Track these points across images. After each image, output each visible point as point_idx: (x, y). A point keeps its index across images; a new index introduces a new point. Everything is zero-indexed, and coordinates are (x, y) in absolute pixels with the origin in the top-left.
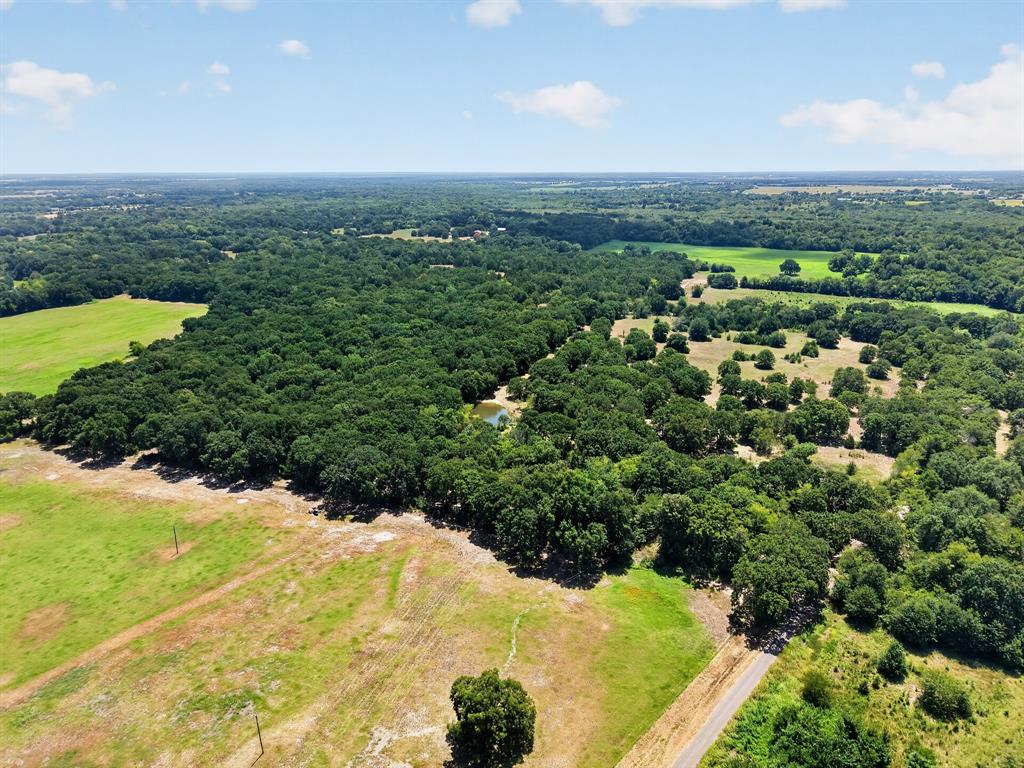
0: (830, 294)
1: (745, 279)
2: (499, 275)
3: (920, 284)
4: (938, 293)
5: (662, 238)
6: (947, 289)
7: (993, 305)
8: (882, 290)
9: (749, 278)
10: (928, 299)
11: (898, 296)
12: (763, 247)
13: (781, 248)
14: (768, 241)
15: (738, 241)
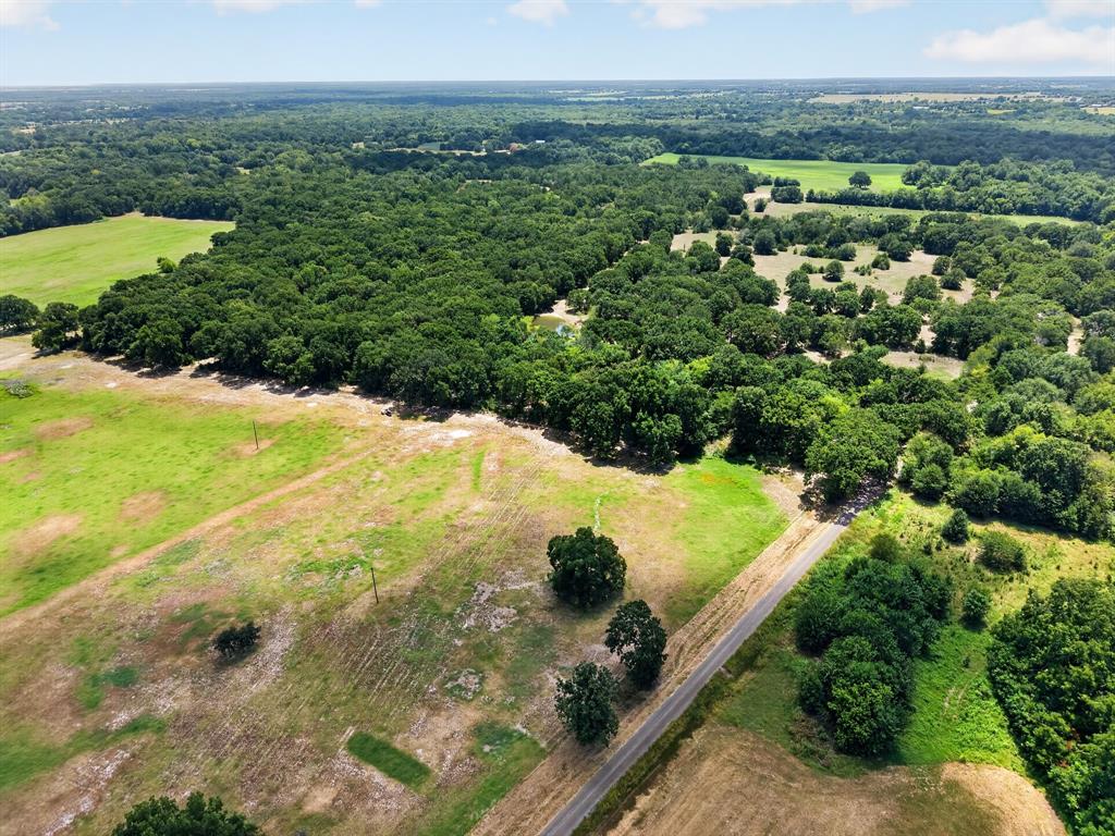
1: (811, 192)
2: (544, 189)
3: (1000, 196)
4: (1018, 206)
5: (719, 151)
6: (1028, 200)
7: (1076, 217)
8: (958, 202)
9: (817, 191)
10: (1007, 212)
11: (976, 209)
12: (831, 159)
13: (851, 162)
14: (835, 153)
15: (804, 152)
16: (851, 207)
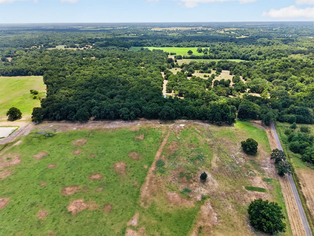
0: (205, 59)
1: (184, 56)
2: (118, 59)
3: (225, 55)
4: (230, 57)
6: (231, 56)
7: (242, 59)
8: (217, 57)
9: (185, 56)
10: (228, 59)
11: (221, 58)
12: (175, 47)
13: (180, 47)
14: (176, 45)
15: (168, 45)
16: (195, 59)
